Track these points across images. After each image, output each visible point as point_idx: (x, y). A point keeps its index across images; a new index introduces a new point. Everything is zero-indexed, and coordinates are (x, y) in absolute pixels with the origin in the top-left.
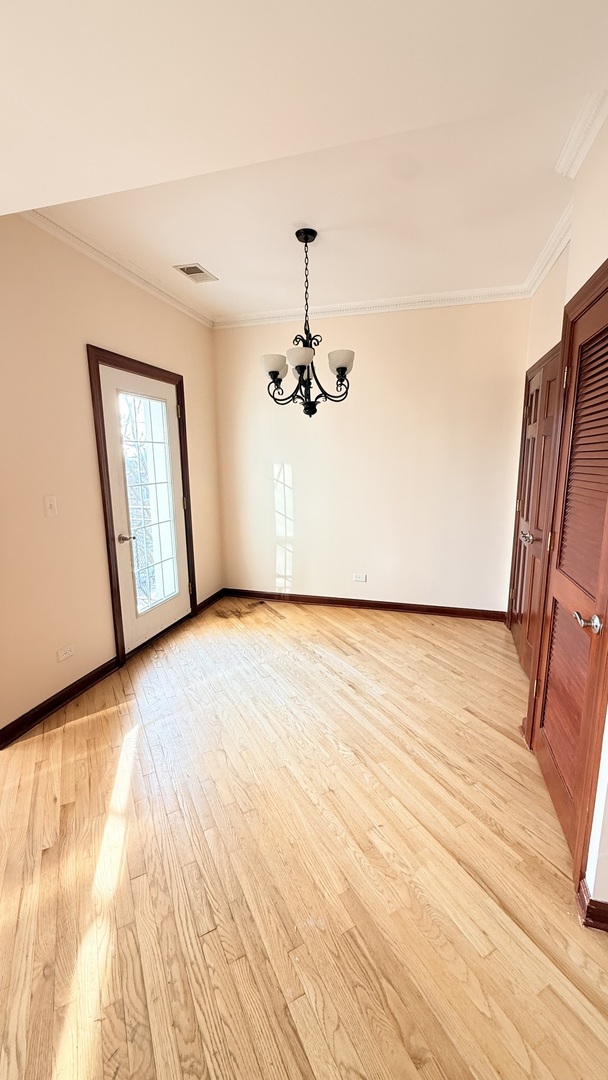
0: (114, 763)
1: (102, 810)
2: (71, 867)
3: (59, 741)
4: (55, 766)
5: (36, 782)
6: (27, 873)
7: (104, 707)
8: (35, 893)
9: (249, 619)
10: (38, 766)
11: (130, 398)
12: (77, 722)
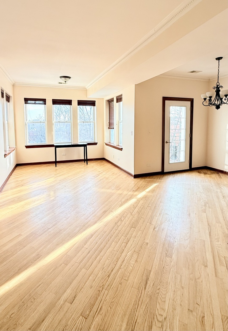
0: (150, 186)
1: (144, 190)
2: (136, 193)
3: (143, 180)
4: (140, 183)
5: (137, 183)
6: (130, 191)
7: (154, 179)
8: (130, 193)
9: (208, 175)
10: (138, 182)
11: (174, 107)
12: (148, 179)
